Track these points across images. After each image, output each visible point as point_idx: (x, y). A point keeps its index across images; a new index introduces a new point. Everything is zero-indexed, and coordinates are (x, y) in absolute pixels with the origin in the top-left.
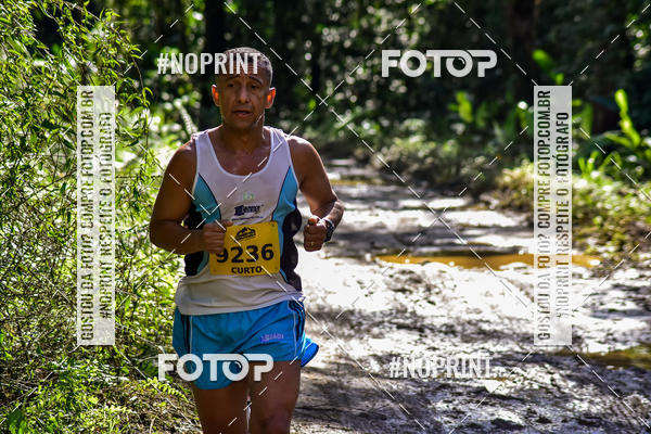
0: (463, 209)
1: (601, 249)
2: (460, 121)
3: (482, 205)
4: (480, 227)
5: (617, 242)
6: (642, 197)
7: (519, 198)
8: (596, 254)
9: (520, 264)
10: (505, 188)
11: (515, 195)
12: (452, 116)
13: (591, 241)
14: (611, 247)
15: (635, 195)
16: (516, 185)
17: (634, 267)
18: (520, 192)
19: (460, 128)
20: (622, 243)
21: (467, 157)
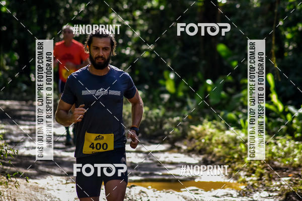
0: (163, 152)
1: (248, 179)
2: (166, 92)
3: (176, 150)
4: (172, 163)
5: (259, 174)
6: (280, 145)
7: (199, 145)
8: (244, 182)
9: (195, 188)
10: (192, 138)
11: (197, 143)
12: (162, 89)
13: (242, 174)
14: (254, 177)
15: (276, 144)
16: (199, 136)
17: (267, 190)
18: (200, 141)
19: (166, 97)
20: (262, 175)
21: (168, 117)
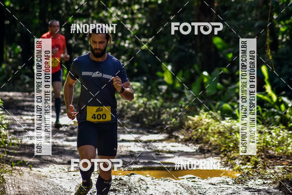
0: (161, 141)
1: (243, 167)
2: (164, 83)
3: (173, 139)
5: (253, 163)
7: (196, 135)
8: (239, 170)
10: (189, 128)
11: (194, 132)
12: (160, 80)
13: (238, 162)
14: (249, 166)
16: (196, 126)
17: (262, 178)
18: (197, 131)
19: (164, 88)
20: (256, 163)
21: (166, 108)
